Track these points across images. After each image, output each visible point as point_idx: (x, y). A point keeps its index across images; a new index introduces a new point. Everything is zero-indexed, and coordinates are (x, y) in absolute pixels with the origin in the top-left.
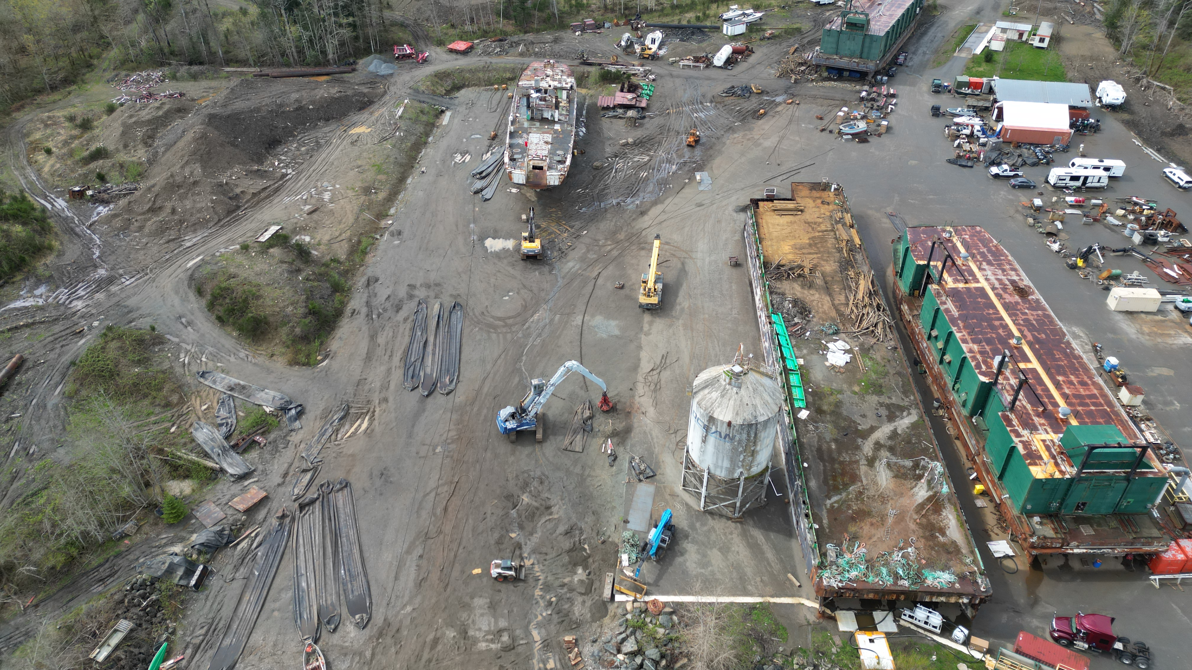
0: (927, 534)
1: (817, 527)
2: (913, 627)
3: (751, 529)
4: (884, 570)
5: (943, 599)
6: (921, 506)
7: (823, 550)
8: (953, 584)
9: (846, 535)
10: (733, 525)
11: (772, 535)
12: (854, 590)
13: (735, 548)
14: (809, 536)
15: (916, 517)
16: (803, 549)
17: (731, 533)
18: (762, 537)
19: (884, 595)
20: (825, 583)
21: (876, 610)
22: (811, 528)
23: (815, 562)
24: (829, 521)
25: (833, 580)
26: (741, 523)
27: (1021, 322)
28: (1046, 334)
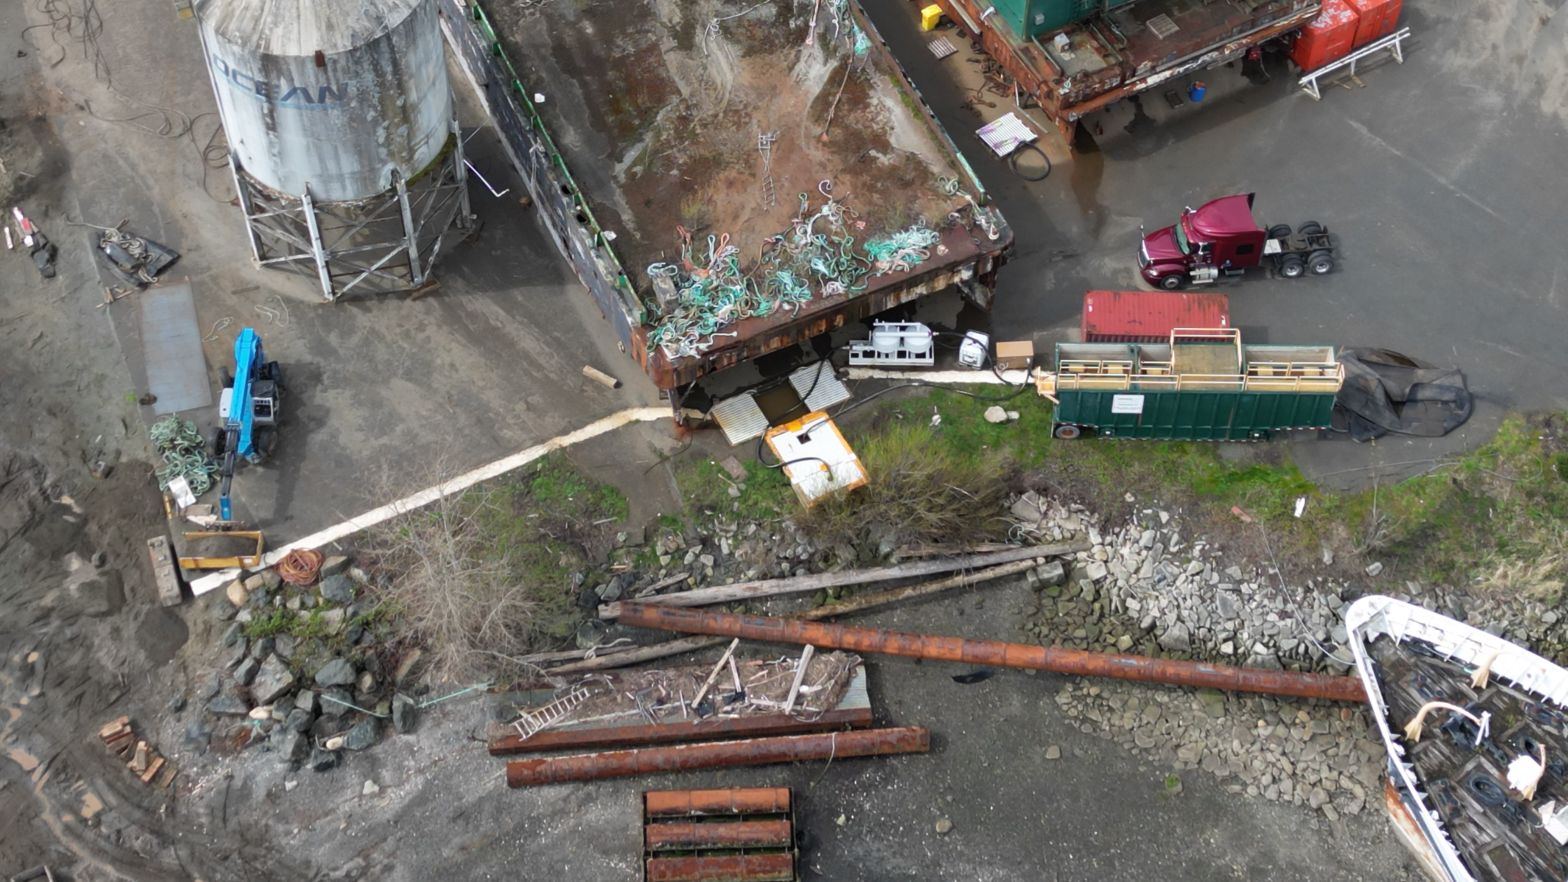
0: (852, 160)
1: (612, 236)
2: (878, 374)
3: (464, 299)
4: (786, 277)
5: (921, 290)
6: (823, 100)
7: (644, 285)
8: (933, 248)
9: (681, 230)
10: (419, 305)
11: (518, 295)
12: (735, 345)
13: (441, 359)
14: (601, 264)
15: (817, 130)
16: (597, 301)
17: (421, 327)
18: (495, 308)
19: (800, 332)
20: (670, 356)
21: (793, 370)
22: (600, 243)
23: (633, 318)
24: (636, 214)
25: (684, 344)
26: (435, 294)
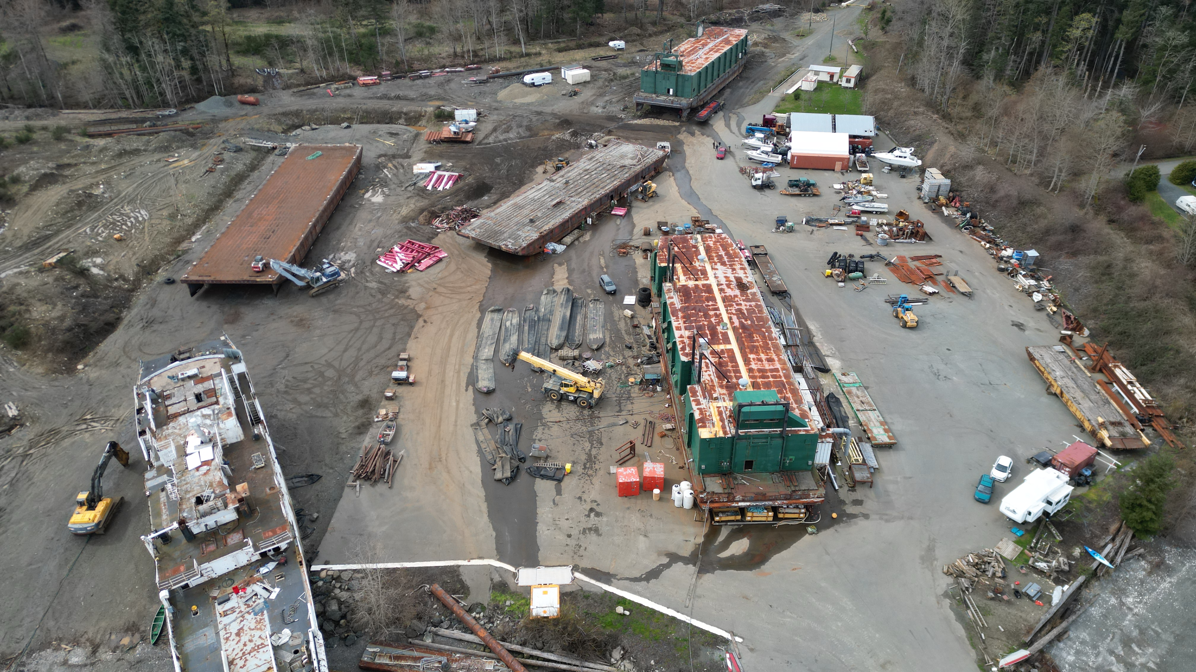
27: (734, 312)
28: (752, 321)
